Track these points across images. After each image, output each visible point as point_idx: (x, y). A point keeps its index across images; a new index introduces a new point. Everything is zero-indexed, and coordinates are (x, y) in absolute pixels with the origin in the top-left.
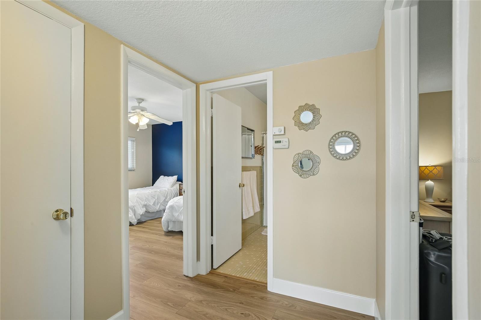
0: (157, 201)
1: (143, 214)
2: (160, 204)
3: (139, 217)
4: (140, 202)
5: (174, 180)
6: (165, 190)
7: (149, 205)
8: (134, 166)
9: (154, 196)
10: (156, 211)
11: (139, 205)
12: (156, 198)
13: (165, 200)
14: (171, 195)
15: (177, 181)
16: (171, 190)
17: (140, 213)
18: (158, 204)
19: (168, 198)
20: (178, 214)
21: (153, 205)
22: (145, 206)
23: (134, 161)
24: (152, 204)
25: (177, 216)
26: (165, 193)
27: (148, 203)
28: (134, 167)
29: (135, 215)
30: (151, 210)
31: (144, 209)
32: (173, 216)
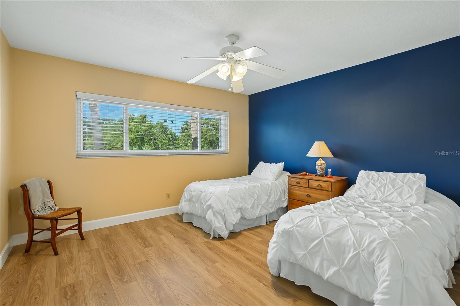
0: (256, 202)
1: (238, 222)
2: (261, 205)
3: (232, 228)
4: (233, 204)
5: (279, 169)
6: (268, 184)
7: (246, 208)
8: (227, 148)
9: (253, 194)
10: (255, 217)
11: (232, 208)
12: (256, 198)
13: (267, 201)
14: (276, 192)
15: (283, 170)
16: (276, 184)
17: (233, 222)
18: (258, 207)
19: (272, 197)
20: (304, 253)
21: (251, 208)
22: (240, 209)
23: (227, 141)
24: (249, 207)
25: (300, 256)
26: (268, 189)
27: (244, 205)
28: (227, 150)
29: (225, 224)
30: (248, 216)
31: (239, 215)
32: (291, 252)
